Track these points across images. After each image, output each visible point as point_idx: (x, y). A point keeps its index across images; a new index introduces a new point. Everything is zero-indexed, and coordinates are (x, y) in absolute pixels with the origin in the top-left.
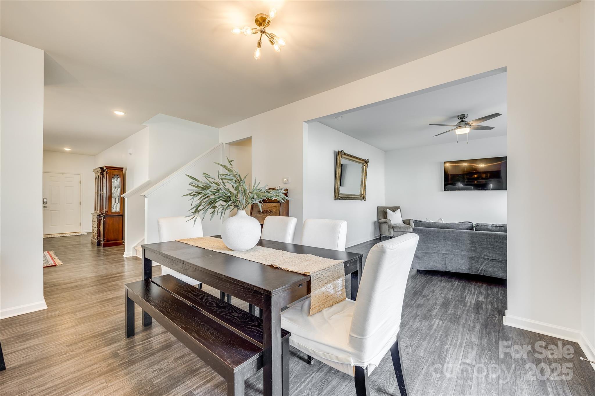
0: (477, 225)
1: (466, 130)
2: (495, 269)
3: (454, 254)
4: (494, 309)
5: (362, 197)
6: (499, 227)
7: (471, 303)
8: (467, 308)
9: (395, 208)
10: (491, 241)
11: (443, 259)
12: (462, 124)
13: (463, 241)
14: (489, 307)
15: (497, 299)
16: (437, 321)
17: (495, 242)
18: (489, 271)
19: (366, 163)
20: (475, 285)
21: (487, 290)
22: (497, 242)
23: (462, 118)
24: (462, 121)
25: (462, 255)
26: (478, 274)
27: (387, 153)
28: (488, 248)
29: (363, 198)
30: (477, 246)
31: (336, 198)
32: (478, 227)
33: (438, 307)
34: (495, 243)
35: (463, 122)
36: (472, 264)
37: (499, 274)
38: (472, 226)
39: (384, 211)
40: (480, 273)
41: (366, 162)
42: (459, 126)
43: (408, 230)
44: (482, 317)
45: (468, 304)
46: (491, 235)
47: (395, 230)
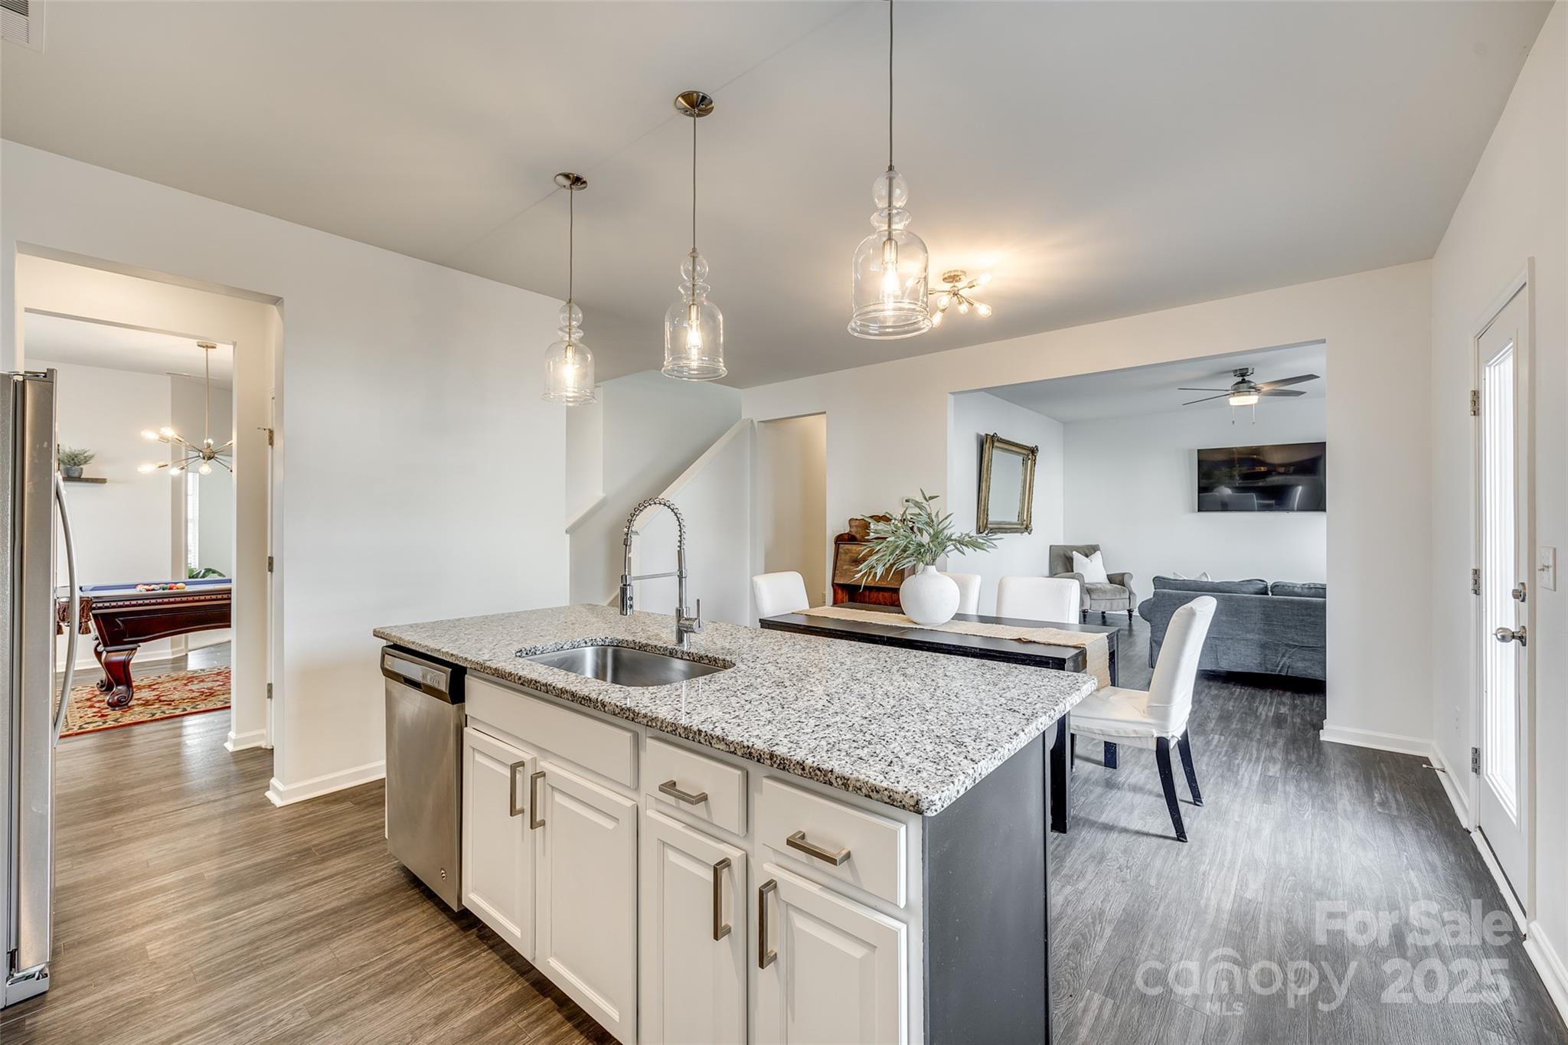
0: (1275, 586)
1: (1252, 399)
2: (1308, 664)
3: (1232, 639)
4: (1304, 722)
5: (1025, 526)
6: (1314, 590)
7: (1267, 715)
8: (1261, 722)
9: (1088, 549)
10: (1300, 613)
11: (1212, 647)
12: (1243, 388)
13: (1248, 615)
14: (1298, 720)
15: (1311, 711)
16: (1217, 737)
17: (1307, 615)
18: (1297, 668)
19: (1033, 455)
20: (1271, 693)
21: (1294, 699)
22: (1310, 615)
23: (1243, 373)
24: (1243, 381)
25: (1247, 640)
26: (1277, 673)
27: (1068, 427)
28: (1295, 627)
29: (1026, 528)
30: (1276, 623)
31: (981, 531)
32: (1277, 588)
33: (1214, 722)
34: (1307, 617)
35: (1245, 385)
36: (1266, 655)
37: (1313, 673)
38: (1266, 587)
39: (1064, 555)
40: (1280, 671)
41: (1033, 451)
42: (1237, 390)
43: (1120, 595)
44: (1287, 731)
45: (1263, 717)
46: (1300, 603)
47: (1094, 596)
